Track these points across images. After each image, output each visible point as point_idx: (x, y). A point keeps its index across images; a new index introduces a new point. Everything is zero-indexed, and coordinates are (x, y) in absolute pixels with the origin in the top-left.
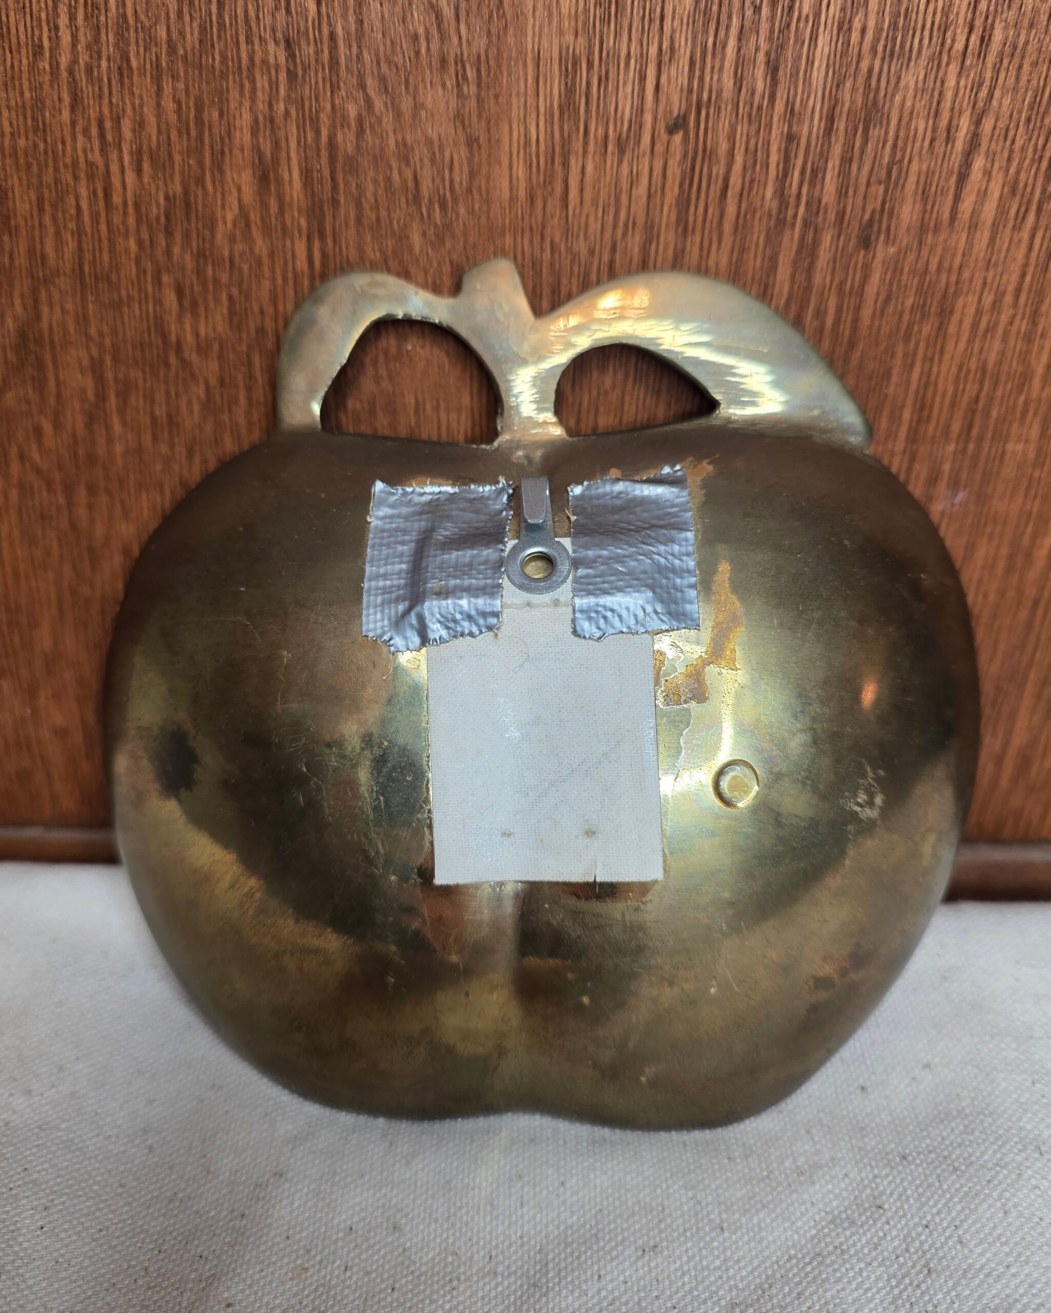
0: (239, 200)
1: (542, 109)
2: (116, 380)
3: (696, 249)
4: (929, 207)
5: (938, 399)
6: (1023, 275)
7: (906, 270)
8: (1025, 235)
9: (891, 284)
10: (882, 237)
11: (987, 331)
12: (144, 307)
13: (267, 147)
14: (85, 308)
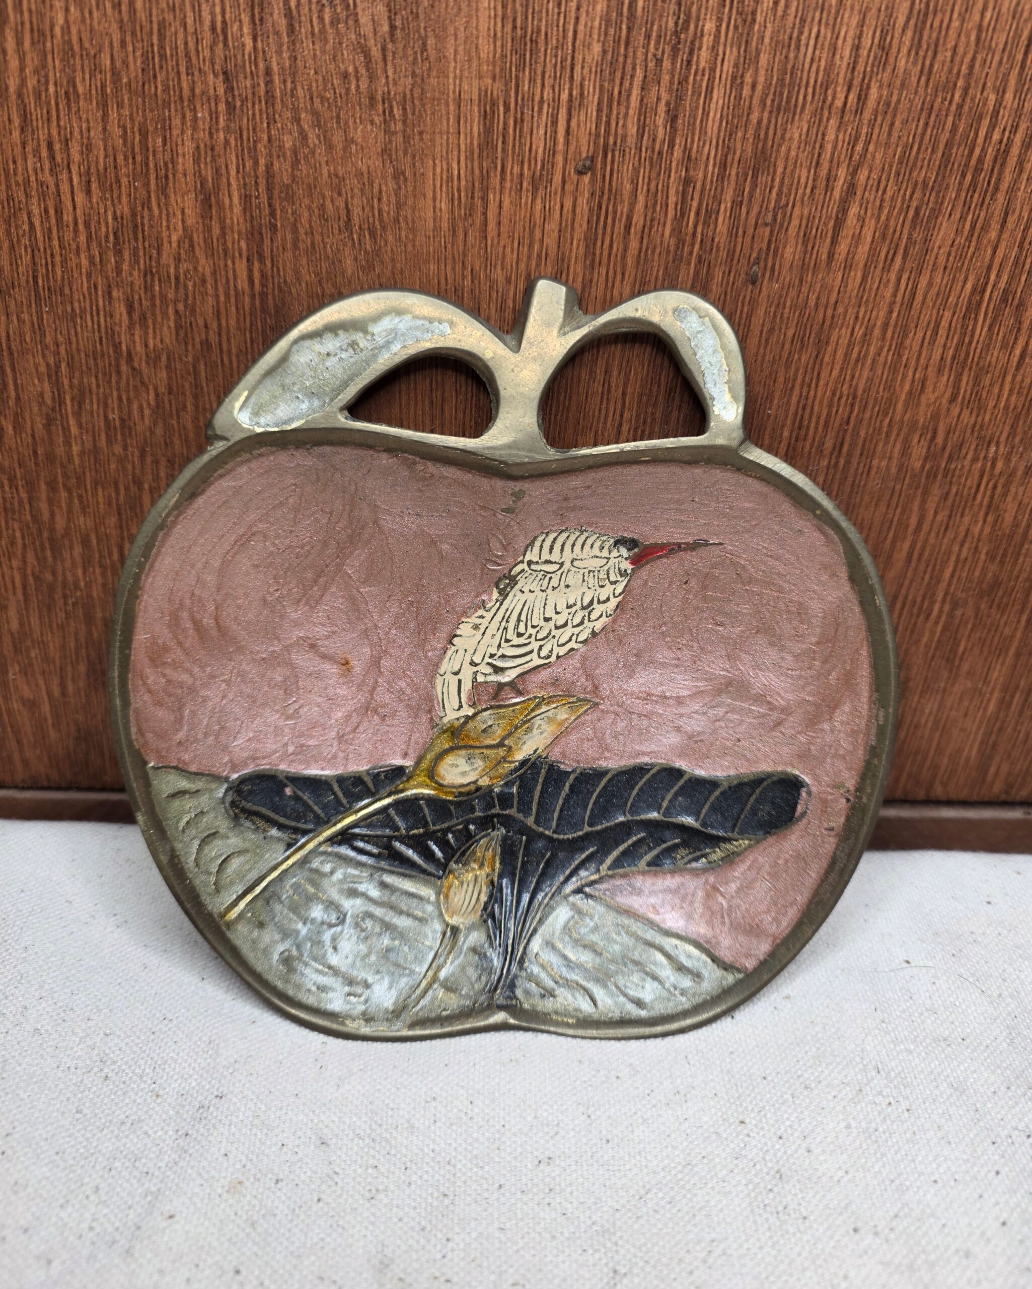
0: (183, 222)
1: (463, 147)
2: (71, 386)
3: (602, 280)
4: (810, 248)
5: (814, 420)
6: (891, 312)
7: (788, 304)
8: (893, 276)
9: (775, 316)
10: (767, 275)
11: (857, 361)
12: (95, 319)
13: (209, 174)
14: (40, 318)
